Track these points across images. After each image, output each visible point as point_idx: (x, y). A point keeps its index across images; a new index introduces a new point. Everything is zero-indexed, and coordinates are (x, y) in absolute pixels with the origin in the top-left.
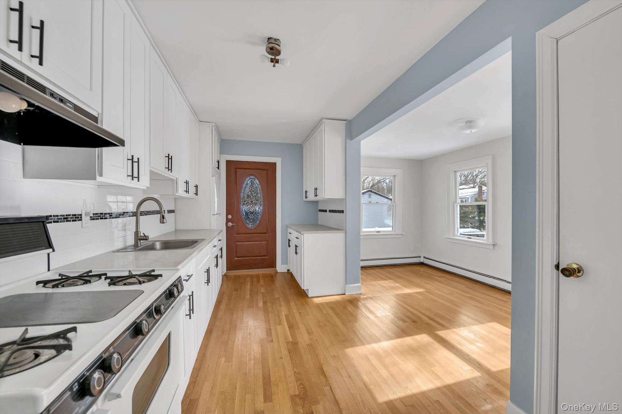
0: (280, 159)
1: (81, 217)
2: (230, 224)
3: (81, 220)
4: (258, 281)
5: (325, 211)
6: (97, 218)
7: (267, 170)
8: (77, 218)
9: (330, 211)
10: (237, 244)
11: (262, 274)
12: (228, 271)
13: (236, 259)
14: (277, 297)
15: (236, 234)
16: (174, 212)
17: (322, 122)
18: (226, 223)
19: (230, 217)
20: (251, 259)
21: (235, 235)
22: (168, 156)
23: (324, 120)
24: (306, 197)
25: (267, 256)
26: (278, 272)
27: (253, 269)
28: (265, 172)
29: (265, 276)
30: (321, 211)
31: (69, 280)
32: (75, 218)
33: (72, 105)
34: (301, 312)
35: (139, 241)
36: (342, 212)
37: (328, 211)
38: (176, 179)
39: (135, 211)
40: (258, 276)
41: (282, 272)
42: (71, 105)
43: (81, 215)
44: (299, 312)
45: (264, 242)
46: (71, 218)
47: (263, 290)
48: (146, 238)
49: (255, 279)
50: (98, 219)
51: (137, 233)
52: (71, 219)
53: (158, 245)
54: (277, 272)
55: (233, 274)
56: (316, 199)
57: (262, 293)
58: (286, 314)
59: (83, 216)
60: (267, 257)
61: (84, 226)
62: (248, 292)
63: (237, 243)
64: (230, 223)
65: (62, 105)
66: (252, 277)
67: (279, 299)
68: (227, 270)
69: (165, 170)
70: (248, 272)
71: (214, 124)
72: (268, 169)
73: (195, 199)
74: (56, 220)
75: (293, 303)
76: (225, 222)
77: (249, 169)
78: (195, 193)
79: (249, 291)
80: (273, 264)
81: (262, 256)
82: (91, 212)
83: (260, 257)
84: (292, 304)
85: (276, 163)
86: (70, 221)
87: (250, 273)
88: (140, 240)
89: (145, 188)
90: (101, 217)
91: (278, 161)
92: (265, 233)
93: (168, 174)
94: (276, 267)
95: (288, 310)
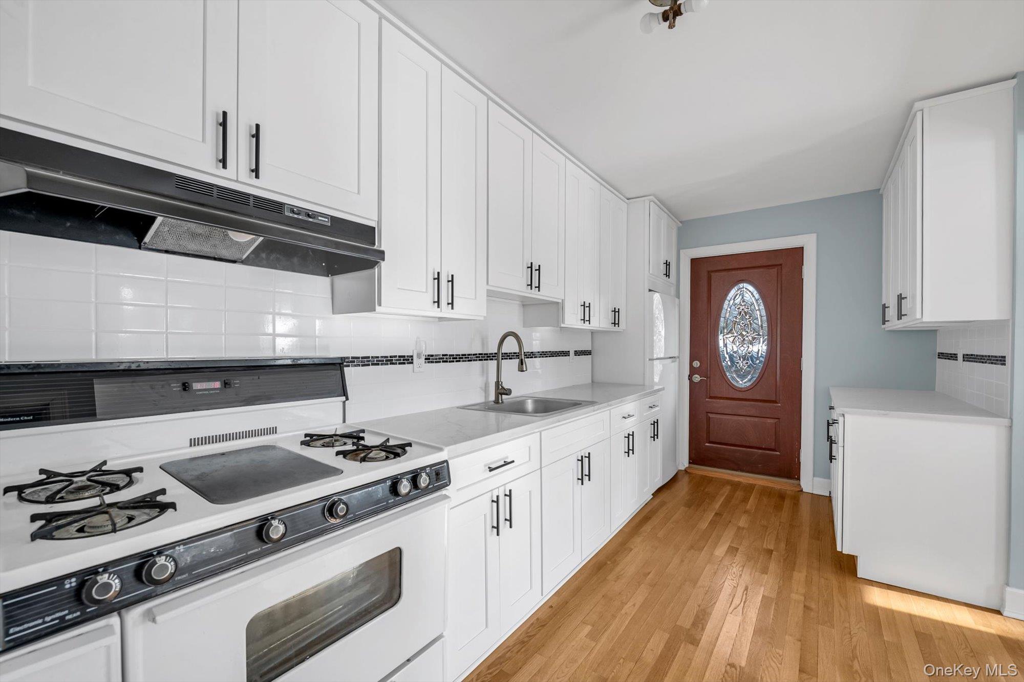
0: (814, 236)
1: (412, 360)
2: (697, 378)
3: (412, 363)
4: (745, 500)
5: (953, 357)
6: (438, 360)
7: (780, 267)
8: (406, 360)
9: (967, 358)
10: (709, 417)
11: (764, 487)
12: (693, 466)
13: (707, 444)
14: (769, 547)
15: (708, 397)
16: (591, 354)
17: (914, 111)
18: (689, 376)
19: (696, 364)
20: (739, 450)
21: (707, 400)
22: (530, 266)
23: (918, 105)
24: (885, 322)
25: (776, 451)
26: (804, 491)
27: (742, 471)
28: (774, 271)
29: (766, 492)
30: (942, 356)
31: (325, 438)
32: (403, 360)
33: (328, 218)
34: (813, 606)
35: (500, 395)
36: (1002, 360)
37: (960, 357)
38: (561, 301)
39: (496, 352)
40: (750, 488)
41: (815, 492)
42: (326, 218)
43: (412, 356)
44: (807, 604)
45: (769, 421)
46: (397, 360)
47: (743, 522)
48: (508, 392)
49: (739, 494)
50: (440, 362)
51: (498, 383)
52: (398, 362)
53: (530, 406)
54: (802, 491)
55: (701, 473)
56: (905, 324)
57: (739, 528)
58: (766, 594)
59: (415, 358)
60: (778, 453)
61: (415, 371)
62: (710, 516)
63: (711, 415)
64: (696, 376)
65: (311, 220)
66: (736, 486)
67: (772, 554)
68: (690, 463)
69: (527, 288)
70: (732, 475)
71: (651, 197)
72: (781, 265)
73: (620, 332)
74: (375, 362)
75: (804, 574)
76: (687, 373)
77: (737, 269)
78: (613, 322)
79: (713, 514)
80: (792, 471)
81: (765, 449)
82: (422, 353)
83: (760, 451)
84: (800, 576)
85: (803, 248)
86: (396, 364)
87: (737, 479)
88: (502, 394)
89: (482, 318)
90: (445, 360)
91: (808, 243)
92: (775, 402)
93: (534, 294)
94: (799, 479)
95: (779, 587)
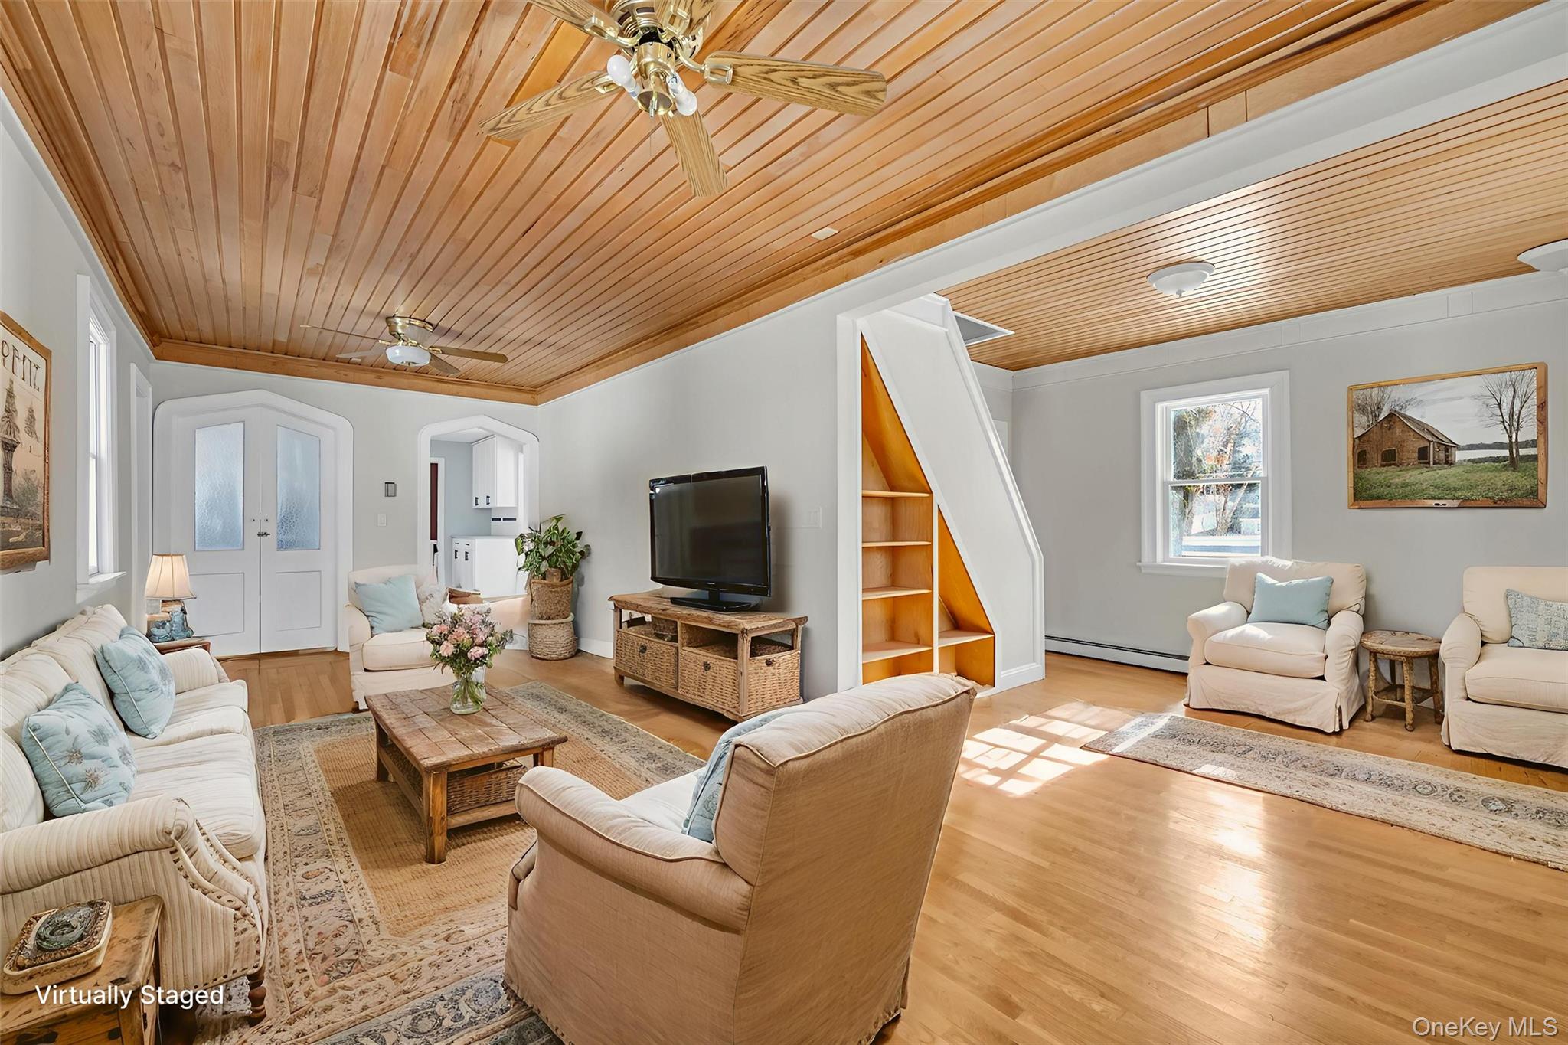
5: (500, 519)
9: (504, 519)
24: (477, 504)
30: (493, 519)
36: (515, 519)
56: (489, 506)
